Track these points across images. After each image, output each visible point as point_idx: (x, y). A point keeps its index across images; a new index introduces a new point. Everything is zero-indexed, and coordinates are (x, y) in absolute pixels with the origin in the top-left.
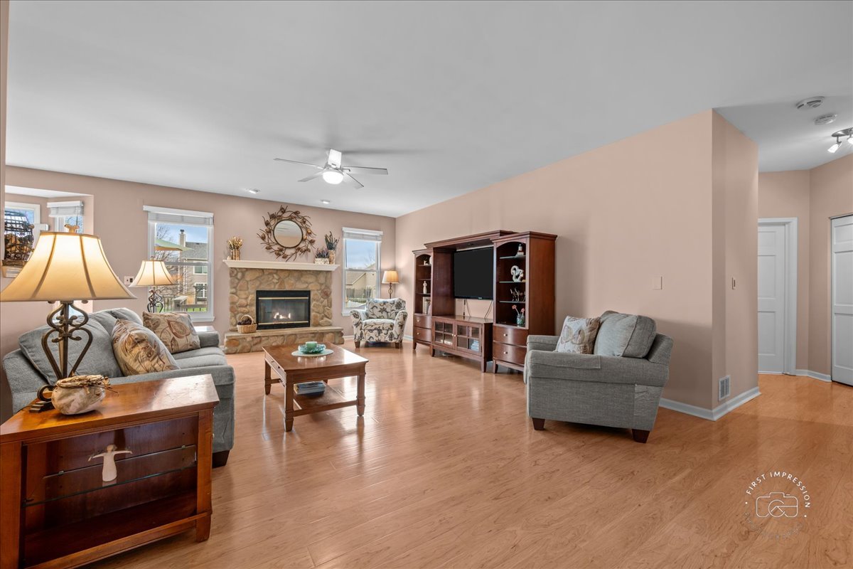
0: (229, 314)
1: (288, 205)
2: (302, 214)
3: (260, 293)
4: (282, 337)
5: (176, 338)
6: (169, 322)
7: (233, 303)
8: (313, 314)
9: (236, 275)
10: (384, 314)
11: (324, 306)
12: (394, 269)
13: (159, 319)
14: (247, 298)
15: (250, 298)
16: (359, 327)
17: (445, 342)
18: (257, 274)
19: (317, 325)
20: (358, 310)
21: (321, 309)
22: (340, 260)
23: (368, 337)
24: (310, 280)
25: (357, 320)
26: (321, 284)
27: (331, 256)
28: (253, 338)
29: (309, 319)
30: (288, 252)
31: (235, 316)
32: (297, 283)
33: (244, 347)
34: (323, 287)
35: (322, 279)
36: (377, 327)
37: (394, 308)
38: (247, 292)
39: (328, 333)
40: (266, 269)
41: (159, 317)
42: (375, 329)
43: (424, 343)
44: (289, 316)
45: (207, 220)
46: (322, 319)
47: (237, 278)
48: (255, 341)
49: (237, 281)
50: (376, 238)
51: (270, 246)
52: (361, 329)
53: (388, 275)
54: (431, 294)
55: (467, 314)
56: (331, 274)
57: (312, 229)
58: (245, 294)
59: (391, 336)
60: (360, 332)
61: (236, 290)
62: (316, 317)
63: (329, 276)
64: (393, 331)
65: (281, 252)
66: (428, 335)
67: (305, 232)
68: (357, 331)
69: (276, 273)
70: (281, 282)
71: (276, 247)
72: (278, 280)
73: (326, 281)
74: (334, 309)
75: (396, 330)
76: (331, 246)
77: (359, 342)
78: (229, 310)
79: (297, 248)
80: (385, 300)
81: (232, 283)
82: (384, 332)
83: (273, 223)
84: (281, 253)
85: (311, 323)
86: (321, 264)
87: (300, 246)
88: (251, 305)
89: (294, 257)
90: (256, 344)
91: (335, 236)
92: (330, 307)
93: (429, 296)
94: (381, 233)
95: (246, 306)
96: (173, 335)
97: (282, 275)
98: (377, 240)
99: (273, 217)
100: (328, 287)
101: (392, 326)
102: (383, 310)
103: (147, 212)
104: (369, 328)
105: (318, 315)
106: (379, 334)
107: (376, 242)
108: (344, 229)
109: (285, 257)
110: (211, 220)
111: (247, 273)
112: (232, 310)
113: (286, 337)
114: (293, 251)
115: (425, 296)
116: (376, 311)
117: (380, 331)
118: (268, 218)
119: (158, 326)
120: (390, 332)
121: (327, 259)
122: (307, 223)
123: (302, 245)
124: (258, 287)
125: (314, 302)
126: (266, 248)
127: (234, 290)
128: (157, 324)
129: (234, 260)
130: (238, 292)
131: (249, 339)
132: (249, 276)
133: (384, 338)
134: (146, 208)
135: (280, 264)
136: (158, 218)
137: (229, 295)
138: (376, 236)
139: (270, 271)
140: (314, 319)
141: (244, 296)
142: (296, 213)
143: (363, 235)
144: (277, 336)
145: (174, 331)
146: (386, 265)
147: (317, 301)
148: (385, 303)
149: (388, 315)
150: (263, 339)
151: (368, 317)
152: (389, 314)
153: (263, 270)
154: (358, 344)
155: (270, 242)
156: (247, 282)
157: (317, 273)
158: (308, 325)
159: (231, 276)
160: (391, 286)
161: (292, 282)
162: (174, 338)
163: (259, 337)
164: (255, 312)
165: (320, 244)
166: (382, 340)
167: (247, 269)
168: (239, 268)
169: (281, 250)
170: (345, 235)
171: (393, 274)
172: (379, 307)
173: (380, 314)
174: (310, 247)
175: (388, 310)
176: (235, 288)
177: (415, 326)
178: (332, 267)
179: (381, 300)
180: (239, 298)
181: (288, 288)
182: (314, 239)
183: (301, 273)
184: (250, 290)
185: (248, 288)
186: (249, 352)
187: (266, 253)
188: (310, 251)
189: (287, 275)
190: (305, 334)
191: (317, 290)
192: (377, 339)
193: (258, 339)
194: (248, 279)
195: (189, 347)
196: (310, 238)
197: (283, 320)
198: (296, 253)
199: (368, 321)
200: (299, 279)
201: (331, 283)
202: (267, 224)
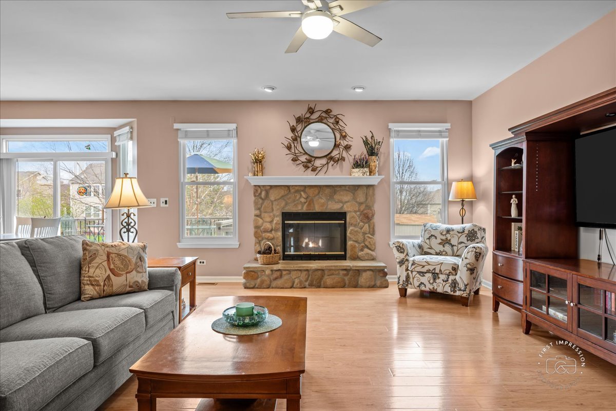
0: (253, 240)
1: (317, 102)
2: (334, 113)
3: (286, 216)
4: (305, 273)
5: (112, 276)
6: (108, 255)
7: (257, 227)
8: (349, 243)
9: (260, 194)
10: (448, 248)
11: (364, 234)
12: (471, 179)
13: (97, 250)
14: (271, 222)
15: (275, 222)
16: (404, 267)
17: (552, 311)
18: (282, 192)
19: (356, 258)
20: (404, 241)
21: (360, 238)
22: (384, 169)
23: (417, 284)
24: (345, 199)
25: (402, 256)
26: (360, 204)
27: (372, 164)
28: (272, 271)
29: (345, 251)
30: (318, 163)
31: (259, 243)
32: (330, 202)
33: (262, 282)
34: (362, 208)
35: (361, 197)
36: (431, 268)
37: (463, 238)
38: (272, 214)
39: (365, 271)
40: (293, 186)
41: (98, 248)
42: (428, 271)
43: (511, 304)
44: (320, 244)
45: (231, 132)
46: (362, 250)
47: (261, 198)
48: (275, 276)
49: (261, 201)
50: (440, 134)
51: (297, 156)
52: (407, 270)
53: (457, 188)
54: (524, 218)
55: (605, 259)
56: (374, 190)
57: (348, 130)
58: (270, 216)
59: (454, 284)
60: (405, 274)
61: (260, 212)
62: (353, 247)
63: (371, 192)
64: (457, 277)
65: (309, 163)
66: (520, 292)
67: (338, 136)
68: (401, 272)
69: (304, 191)
70: (310, 202)
71: (303, 158)
72: (306, 199)
73: (367, 199)
74: (379, 238)
75: (462, 276)
76: (372, 152)
77: (406, 290)
78: (253, 236)
79: (329, 157)
80: (449, 226)
81: (256, 203)
82: (442, 277)
83: (299, 128)
84: (310, 165)
85: (348, 255)
86: (359, 177)
87: (333, 154)
88: (276, 230)
89: (325, 169)
90: (276, 279)
91: (378, 138)
92: (373, 234)
93: (521, 221)
94: (448, 125)
95: (271, 230)
96: (109, 272)
97: (311, 192)
98: (441, 137)
99: (299, 120)
100: (369, 207)
101: (455, 269)
102: (445, 242)
103: (178, 130)
104: (419, 269)
105: (357, 245)
106: (434, 279)
107: (441, 140)
108: (391, 126)
109: (314, 170)
110: (235, 132)
111: (271, 191)
112: (256, 235)
113: (310, 273)
114: (324, 161)
115: (515, 220)
116: (435, 243)
117: (435, 276)
118: (294, 123)
119: (94, 259)
120: (451, 278)
121: (366, 170)
122: (341, 123)
123: (335, 153)
124: (283, 208)
125: (351, 228)
126: (292, 160)
127: (257, 212)
128: (93, 256)
129: (256, 177)
130: (263, 215)
131: (268, 272)
132: (273, 195)
133: (442, 287)
134: (176, 126)
135: (309, 178)
136: (187, 135)
137: (253, 217)
138: (440, 131)
139: (297, 188)
140: (351, 251)
141: (268, 219)
142: (328, 112)
143: (419, 131)
144: (300, 270)
145: (112, 266)
146: (456, 172)
147: (355, 226)
148: (448, 231)
149: (453, 251)
150: (284, 273)
151: (422, 250)
152: (455, 248)
153: (288, 187)
154: (403, 292)
155: (297, 152)
156: (272, 202)
157: (355, 188)
158: (343, 258)
159: (255, 196)
160: (463, 205)
161: (323, 201)
162: (108, 277)
163: (279, 270)
164: (281, 238)
165: (358, 150)
166: (440, 290)
167: (271, 187)
168: (263, 186)
169: (309, 161)
170: (393, 134)
171: (468, 185)
172: (440, 237)
173: (441, 248)
174: (345, 154)
175: (454, 241)
176: (259, 209)
177: (496, 273)
178: (374, 180)
179: (444, 226)
180: (264, 222)
181: (317, 209)
182: (350, 143)
183: (334, 189)
184: (275, 212)
185: (273, 210)
186: (268, 288)
187: (292, 166)
188: (344, 160)
189: (317, 191)
190: (335, 270)
191: (355, 212)
192: (431, 287)
193: (278, 273)
194: (272, 198)
195: (128, 289)
196: (344, 143)
197: (311, 249)
198: (328, 163)
199: (419, 258)
200: (331, 197)
201: (374, 202)
202: (293, 130)
